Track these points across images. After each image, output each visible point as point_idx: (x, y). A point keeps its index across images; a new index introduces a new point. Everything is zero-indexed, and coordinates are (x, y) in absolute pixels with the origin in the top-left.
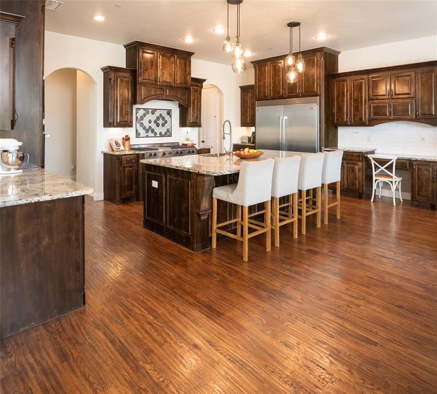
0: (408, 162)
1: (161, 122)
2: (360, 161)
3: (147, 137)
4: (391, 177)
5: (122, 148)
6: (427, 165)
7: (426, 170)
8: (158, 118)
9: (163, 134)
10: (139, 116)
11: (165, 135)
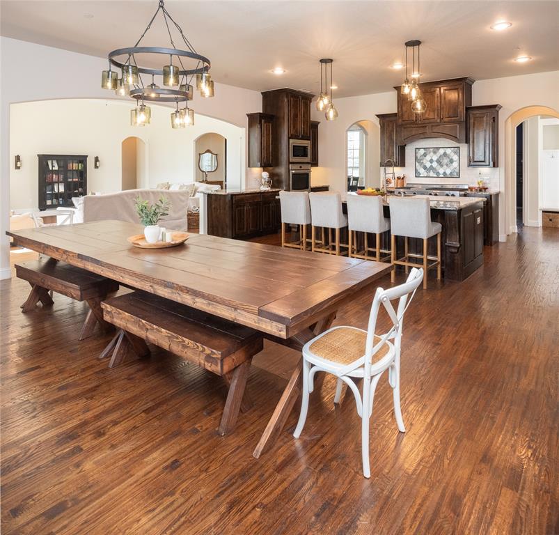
1: (445, 161)
3: (428, 177)
8: (441, 157)
9: (448, 174)
10: (419, 156)
11: (451, 176)
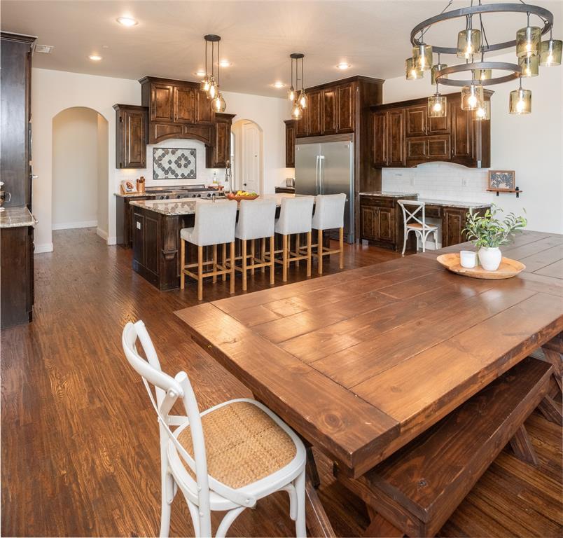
0: (439, 209)
1: (183, 162)
2: (392, 207)
3: (166, 178)
4: (422, 226)
5: (134, 190)
6: (457, 213)
7: (456, 218)
8: (179, 158)
9: (186, 175)
10: (157, 156)
11: (189, 177)
